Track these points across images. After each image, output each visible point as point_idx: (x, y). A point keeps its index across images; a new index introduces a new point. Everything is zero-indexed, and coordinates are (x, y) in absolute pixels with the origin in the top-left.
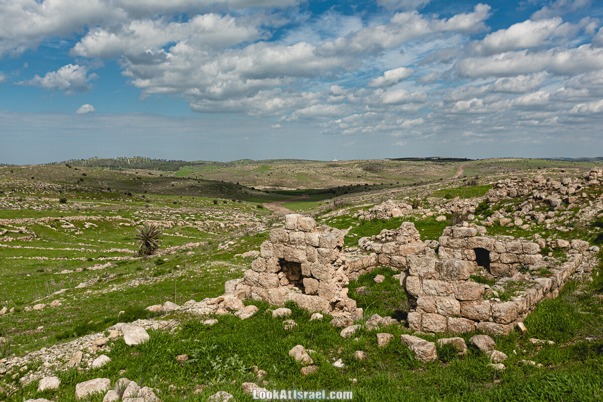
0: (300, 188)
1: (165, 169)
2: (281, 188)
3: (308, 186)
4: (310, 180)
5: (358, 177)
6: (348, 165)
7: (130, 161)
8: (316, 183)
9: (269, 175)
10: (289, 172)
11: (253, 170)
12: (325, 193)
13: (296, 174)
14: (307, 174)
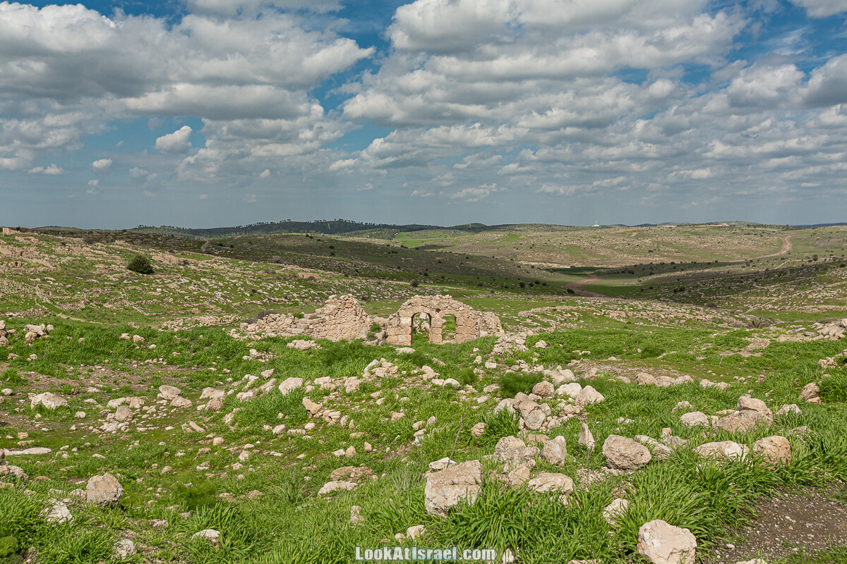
0: (574, 265)
1: (377, 236)
2: (550, 265)
3: (584, 263)
4: (586, 255)
5: (650, 251)
6: (622, 233)
7: (331, 226)
8: (595, 259)
9: (531, 248)
10: (555, 244)
11: (498, 239)
12: (618, 273)
13: (564, 246)
14: (579, 247)
